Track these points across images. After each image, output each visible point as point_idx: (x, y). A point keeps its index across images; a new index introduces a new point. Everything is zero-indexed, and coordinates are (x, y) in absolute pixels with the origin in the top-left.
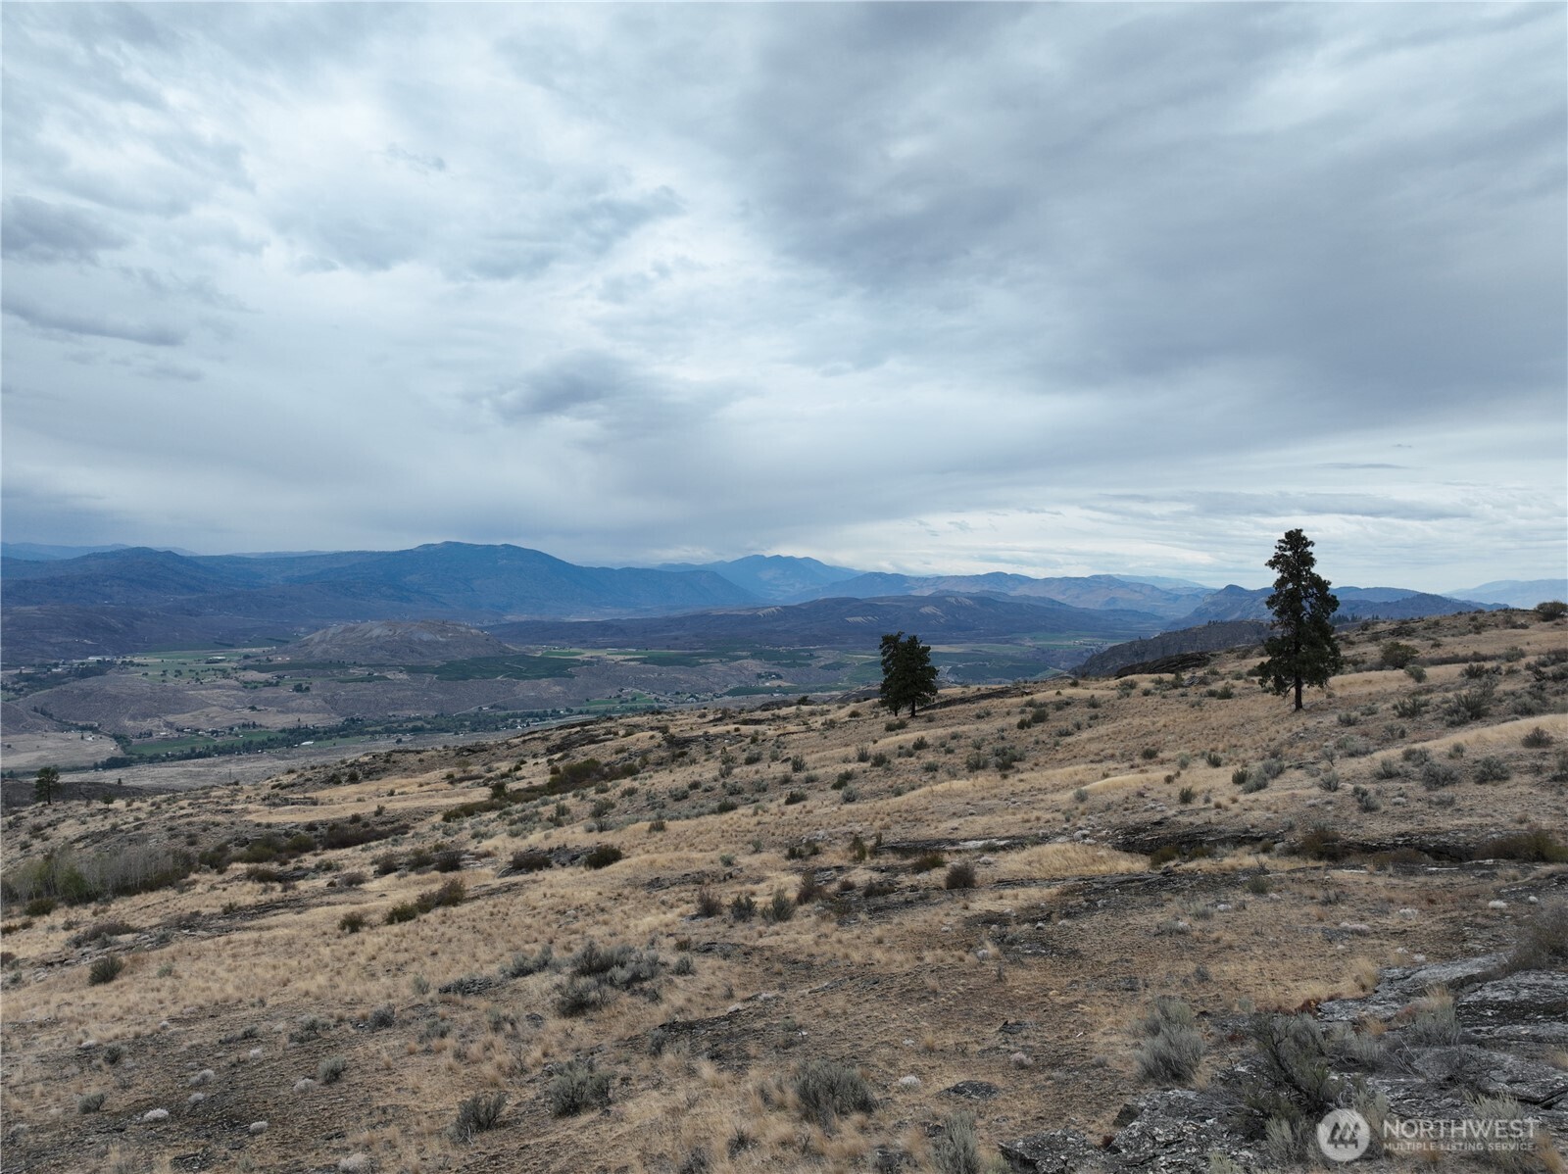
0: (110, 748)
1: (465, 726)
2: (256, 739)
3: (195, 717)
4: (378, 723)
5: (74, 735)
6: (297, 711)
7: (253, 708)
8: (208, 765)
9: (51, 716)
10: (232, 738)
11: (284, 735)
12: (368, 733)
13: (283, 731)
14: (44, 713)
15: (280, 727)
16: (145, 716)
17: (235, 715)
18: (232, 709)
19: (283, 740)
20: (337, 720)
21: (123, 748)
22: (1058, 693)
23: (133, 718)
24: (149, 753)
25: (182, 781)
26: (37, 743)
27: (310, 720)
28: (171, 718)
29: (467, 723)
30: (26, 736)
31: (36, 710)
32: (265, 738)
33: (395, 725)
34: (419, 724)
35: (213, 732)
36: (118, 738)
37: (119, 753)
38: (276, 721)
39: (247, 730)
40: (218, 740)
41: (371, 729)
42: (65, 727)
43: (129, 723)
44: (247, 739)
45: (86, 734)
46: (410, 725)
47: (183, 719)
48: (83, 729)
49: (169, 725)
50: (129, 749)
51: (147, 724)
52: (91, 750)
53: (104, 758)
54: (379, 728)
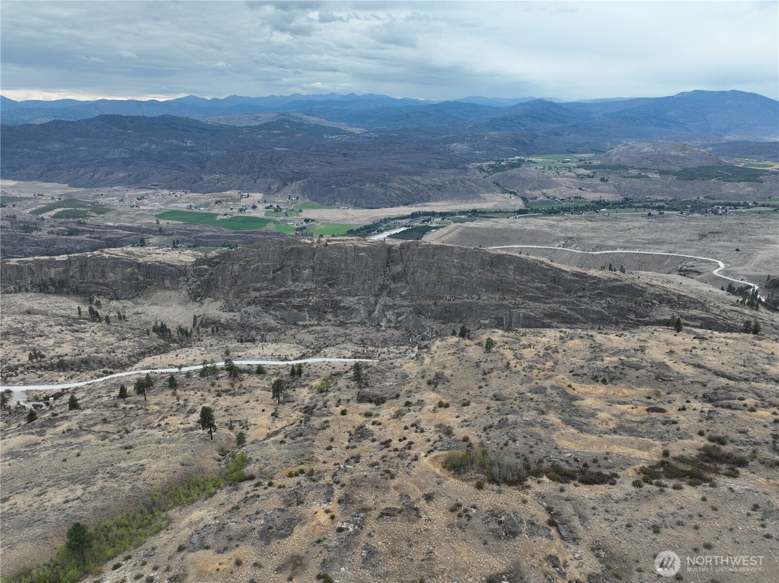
0: (519, 204)
1: (687, 208)
2: (581, 205)
3: (555, 191)
4: (640, 202)
5: (507, 195)
6: (601, 192)
7: (580, 189)
8: (558, 221)
9: (500, 186)
10: (570, 203)
11: (593, 204)
12: (634, 207)
13: (593, 202)
14: (497, 184)
15: (592, 199)
16: (535, 189)
17: (572, 191)
18: (571, 188)
19: (593, 207)
20: (620, 198)
21: (525, 204)
23: (530, 190)
24: (535, 207)
25: (547, 229)
26: (494, 198)
27: (607, 197)
28: (545, 191)
29: (689, 206)
30: (490, 194)
31: (494, 183)
32: (584, 205)
33: (649, 204)
34: (661, 204)
35: (562, 200)
36: (524, 199)
37: (523, 207)
38: (591, 196)
39: (576, 200)
40: (564, 204)
41: (636, 205)
42: (505, 191)
43: (528, 192)
44: (576, 205)
45: (513, 195)
46: (657, 204)
47: (550, 192)
48: (511, 193)
49: (544, 194)
50: (527, 204)
51: (536, 193)
52: (513, 203)
53: (517, 209)
54: (640, 205)
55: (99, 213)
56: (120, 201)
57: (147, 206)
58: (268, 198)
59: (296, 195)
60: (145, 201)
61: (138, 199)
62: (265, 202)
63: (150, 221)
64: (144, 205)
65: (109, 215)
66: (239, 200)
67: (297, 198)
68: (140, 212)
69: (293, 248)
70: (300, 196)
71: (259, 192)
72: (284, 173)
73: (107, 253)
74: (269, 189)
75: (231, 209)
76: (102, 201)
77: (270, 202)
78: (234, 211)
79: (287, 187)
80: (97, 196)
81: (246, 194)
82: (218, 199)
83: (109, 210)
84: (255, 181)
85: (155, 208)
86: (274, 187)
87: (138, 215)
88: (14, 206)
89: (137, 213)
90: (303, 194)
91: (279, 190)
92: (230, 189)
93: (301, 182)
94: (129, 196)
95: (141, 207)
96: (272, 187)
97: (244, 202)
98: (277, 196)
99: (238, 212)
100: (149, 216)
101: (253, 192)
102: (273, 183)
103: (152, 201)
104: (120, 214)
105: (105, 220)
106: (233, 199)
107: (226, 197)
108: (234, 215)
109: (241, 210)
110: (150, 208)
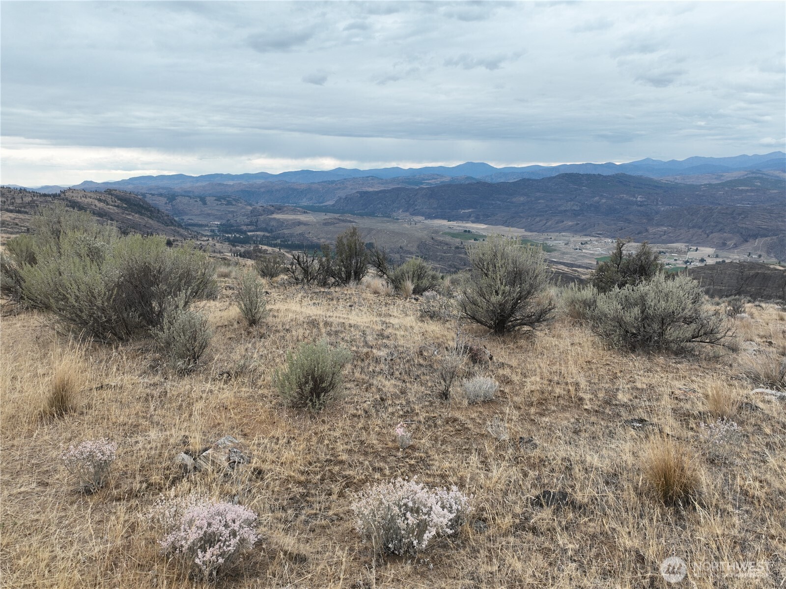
55: (548, 252)
56: (565, 244)
57: (589, 250)
58: (720, 253)
59: (759, 253)
60: (588, 246)
61: (582, 244)
62: (717, 256)
63: (590, 262)
64: (587, 249)
65: (553, 254)
66: (685, 253)
67: (760, 256)
68: (582, 254)
69: (758, 273)
70: (763, 254)
71: (710, 247)
72: (747, 228)
73: (554, 268)
74: (724, 244)
75: (676, 260)
76: (550, 243)
77: (722, 257)
78: (678, 262)
79: (748, 244)
80: (547, 239)
81: (695, 248)
82: (662, 250)
83: (555, 250)
84: (708, 236)
85: (596, 253)
86: (731, 243)
87: (579, 256)
88: (484, 240)
89: (580, 254)
90: (768, 253)
91: (736, 246)
92: (677, 241)
93: (768, 239)
94: (574, 241)
95: (584, 251)
96: (728, 243)
97: (690, 255)
98: (733, 253)
99: (682, 263)
100: (589, 258)
101: (703, 246)
102: (730, 239)
103: (594, 246)
104: (564, 253)
105: (551, 257)
106: (679, 252)
107: (671, 248)
108: (678, 266)
109: (686, 262)
110: (592, 252)
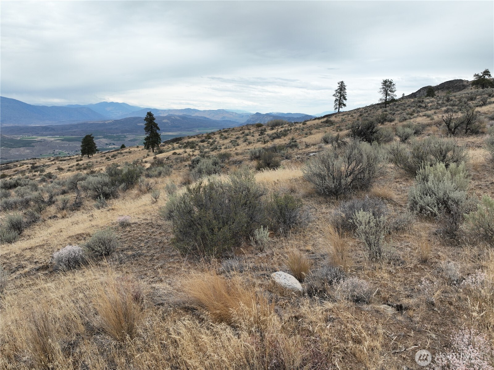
22: (129, 150)
